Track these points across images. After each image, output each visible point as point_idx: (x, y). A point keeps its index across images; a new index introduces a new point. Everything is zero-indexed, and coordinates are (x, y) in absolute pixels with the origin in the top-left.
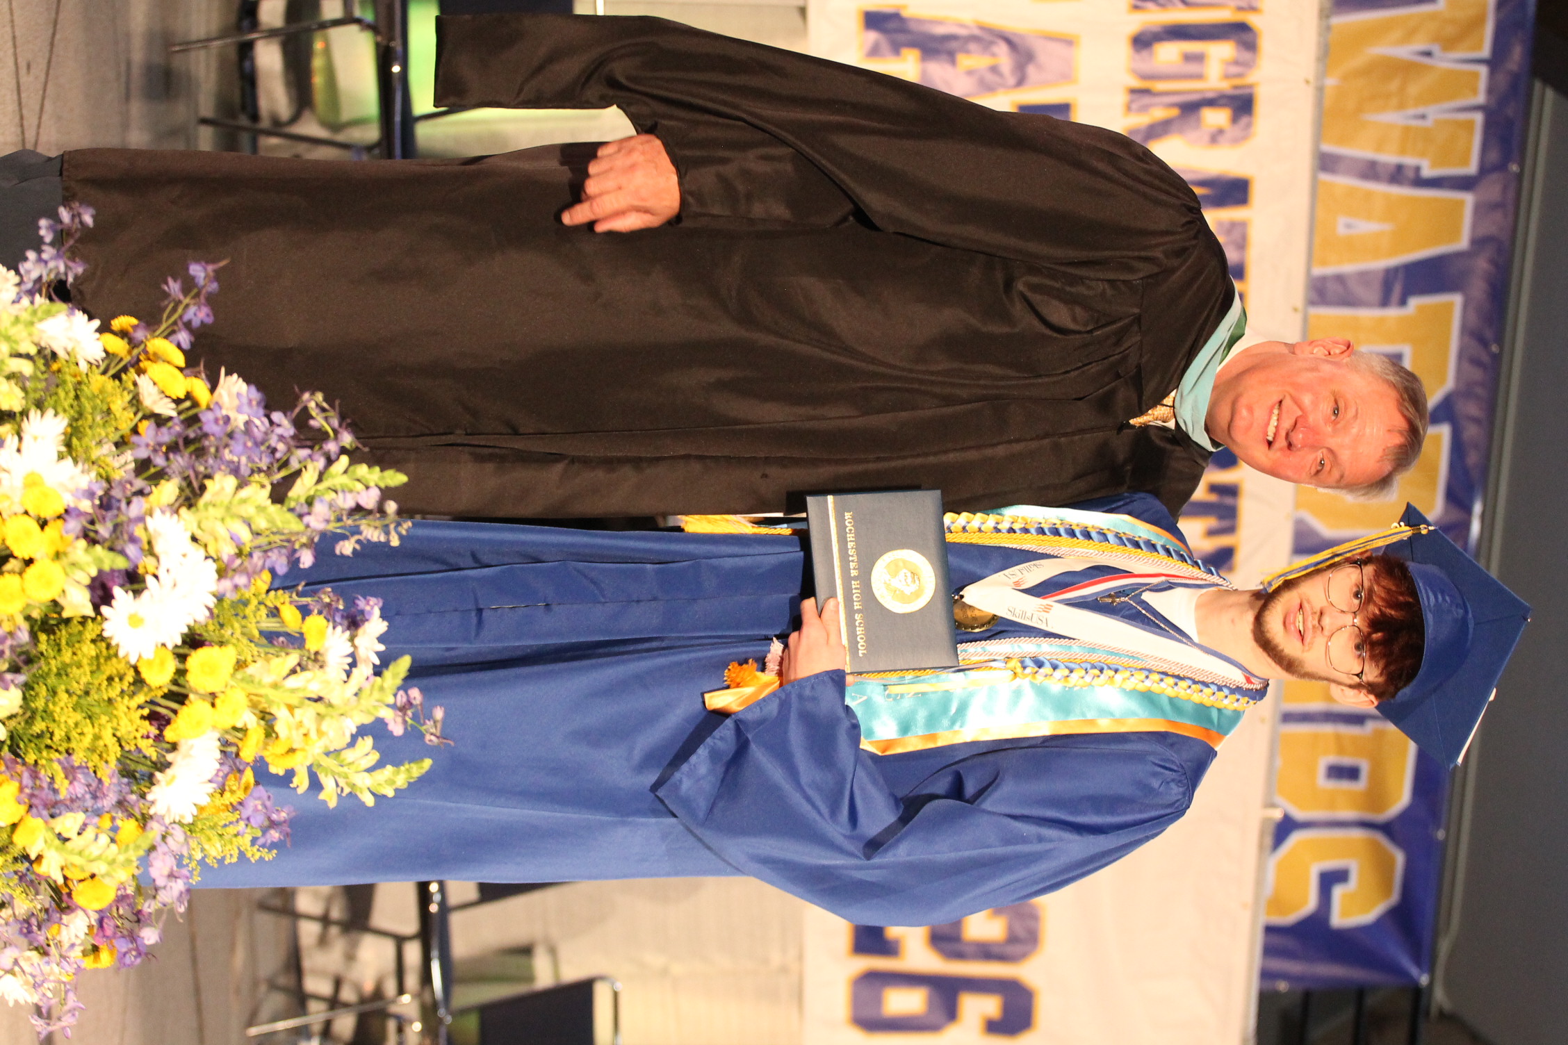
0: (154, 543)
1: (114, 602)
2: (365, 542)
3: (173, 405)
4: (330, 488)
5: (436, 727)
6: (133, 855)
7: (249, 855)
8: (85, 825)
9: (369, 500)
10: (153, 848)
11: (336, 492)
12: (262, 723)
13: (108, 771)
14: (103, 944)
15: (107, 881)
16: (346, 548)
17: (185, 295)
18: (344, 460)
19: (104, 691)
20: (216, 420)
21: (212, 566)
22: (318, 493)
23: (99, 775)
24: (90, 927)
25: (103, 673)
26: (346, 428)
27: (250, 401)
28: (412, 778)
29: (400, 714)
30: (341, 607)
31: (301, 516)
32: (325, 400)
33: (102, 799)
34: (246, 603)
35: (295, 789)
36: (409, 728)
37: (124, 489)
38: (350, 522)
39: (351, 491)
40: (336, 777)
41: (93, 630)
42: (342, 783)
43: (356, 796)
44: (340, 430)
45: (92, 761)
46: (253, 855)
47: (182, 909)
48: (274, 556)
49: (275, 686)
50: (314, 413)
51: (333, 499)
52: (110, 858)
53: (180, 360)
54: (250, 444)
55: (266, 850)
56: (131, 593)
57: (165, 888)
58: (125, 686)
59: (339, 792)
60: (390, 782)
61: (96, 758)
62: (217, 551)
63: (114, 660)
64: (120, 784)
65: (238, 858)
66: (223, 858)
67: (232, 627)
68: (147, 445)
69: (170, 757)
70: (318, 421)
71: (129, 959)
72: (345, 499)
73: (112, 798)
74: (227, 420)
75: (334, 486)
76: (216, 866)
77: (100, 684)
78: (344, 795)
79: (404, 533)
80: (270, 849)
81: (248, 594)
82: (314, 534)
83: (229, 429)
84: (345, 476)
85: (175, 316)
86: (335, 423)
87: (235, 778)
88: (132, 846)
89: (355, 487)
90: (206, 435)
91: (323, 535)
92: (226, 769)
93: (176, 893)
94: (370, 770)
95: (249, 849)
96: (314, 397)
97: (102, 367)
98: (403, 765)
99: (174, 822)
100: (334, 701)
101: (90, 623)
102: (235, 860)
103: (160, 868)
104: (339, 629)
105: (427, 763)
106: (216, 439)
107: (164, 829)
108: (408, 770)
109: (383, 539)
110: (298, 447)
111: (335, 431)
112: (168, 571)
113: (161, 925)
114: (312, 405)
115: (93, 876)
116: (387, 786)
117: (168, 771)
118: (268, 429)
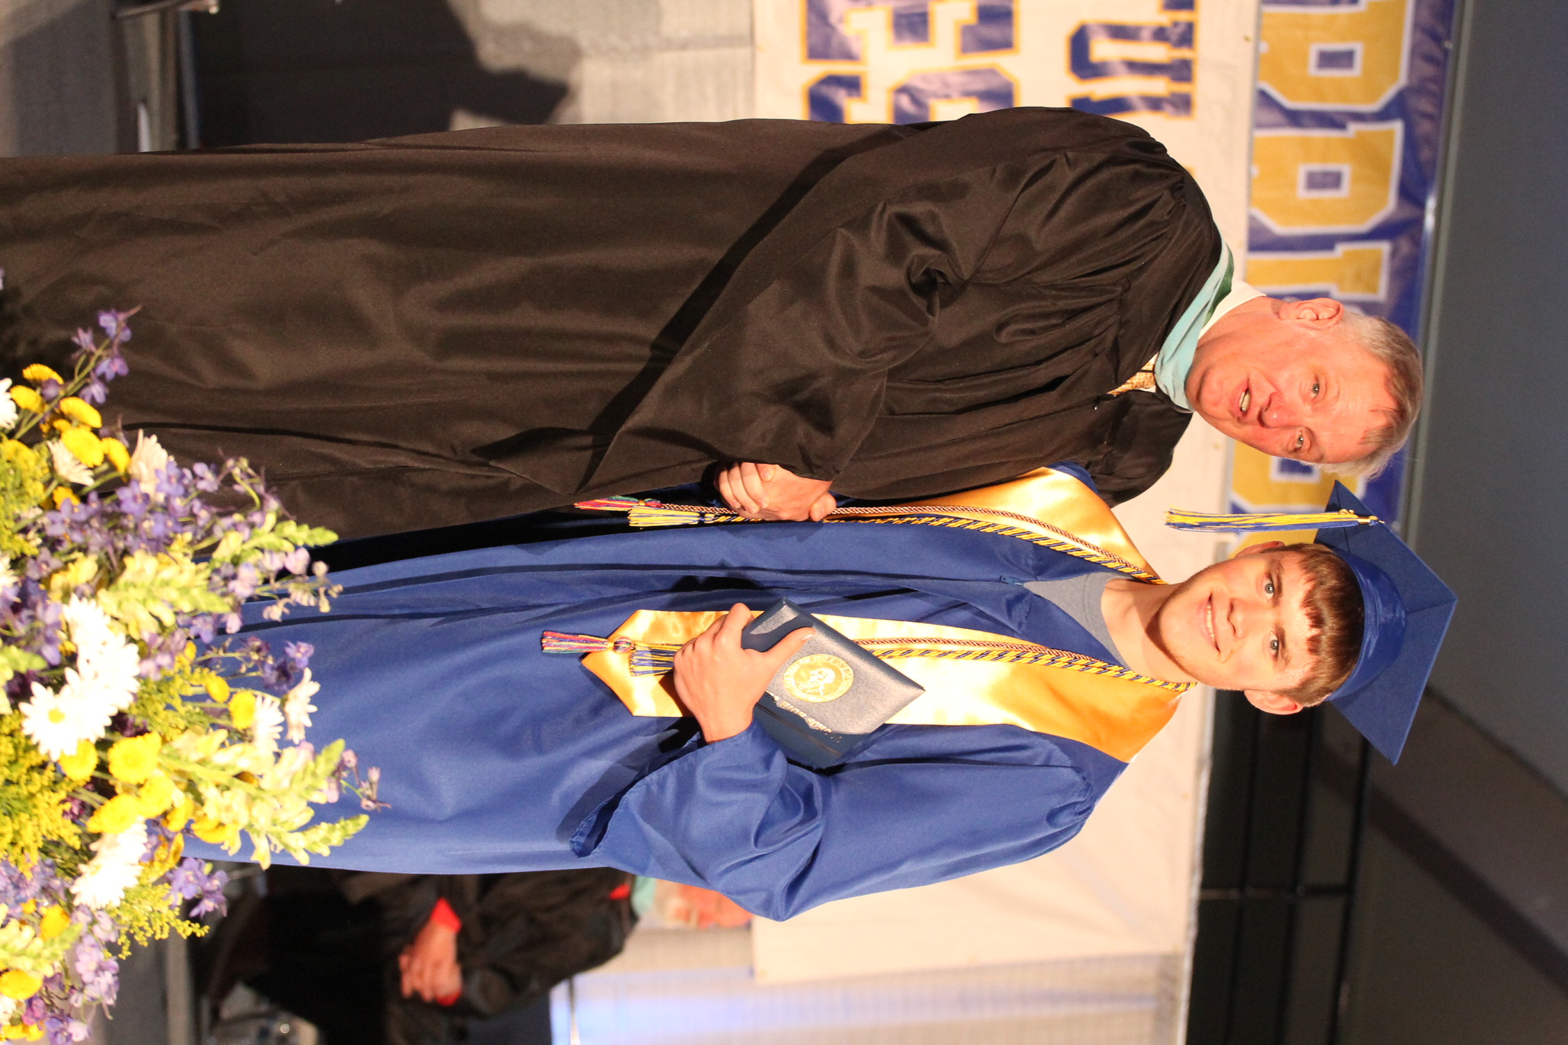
0: (72, 630)
1: (32, 699)
2: (294, 605)
3: (90, 473)
4: (257, 548)
5: (372, 788)
6: (60, 950)
7: (180, 931)
8: (9, 916)
9: (298, 562)
10: (80, 939)
11: (262, 550)
12: (190, 796)
13: (30, 865)
14: (32, 1024)
15: (33, 974)
16: (275, 612)
17: (97, 344)
18: (271, 519)
19: (24, 786)
20: (135, 498)
21: (134, 648)
22: (244, 554)
23: (20, 869)
24: (19, 1004)
25: (22, 766)
26: (274, 493)
27: (169, 478)
28: (349, 835)
29: (334, 779)
30: (270, 661)
31: (227, 579)
32: (251, 466)
33: (24, 889)
34: (168, 680)
35: (226, 852)
36: (344, 792)
37: (40, 568)
38: (276, 586)
39: (279, 551)
40: (270, 836)
41: (10, 724)
42: (274, 840)
43: (290, 855)
44: (267, 496)
45: (13, 855)
46: (184, 931)
47: (111, 1002)
48: (198, 623)
49: (202, 762)
50: (238, 479)
51: (259, 560)
52: (35, 952)
53: (95, 419)
54: (170, 524)
55: (198, 925)
56: (50, 690)
57: (92, 983)
58: (46, 783)
59: (272, 849)
60: (326, 840)
61: (17, 850)
62: (139, 630)
63: (33, 753)
64: (43, 872)
65: (169, 934)
66: (154, 935)
67: (157, 709)
68: (63, 522)
69: (93, 847)
70: (243, 487)
71: (61, 1039)
72: (272, 561)
73: (36, 886)
74: (146, 497)
75: (262, 545)
76: (146, 944)
77: (20, 776)
78: (278, 851)
79: (334, 595)
80: (202, 926)
81: (172, 673)
82: (239, 598)
83: (148, 508)
84: (272, 535)
85: (89, 369)
86: (261, 489)
87: (164, 846)
88: (57, 940)
89: (282, 546)
90: (124, 515)
91: (250, 599)
92: (154, 840)
93: (104, 987)
94: (303, 829)
95: (179, 921)
96: (238, 463)
97: (13, 426)
98: (338, 823)
99: (101, 909)
100: (264, 783)
101: (7, 720)
102: (165, 936)
103: (86, 964)
104: (269, 698)
105: (364, 819)
106: (135, 518)
107: (89, 919)
108: (344, 828)
109: (312, 603)
110: (222, 515)
111: (261, 498)
112: (88, 661)
113: (90, 1019)
114: (236, 472)
115: (17, 970)
116: (320, 844)
117: (94, 862)
118: (191, 482)
